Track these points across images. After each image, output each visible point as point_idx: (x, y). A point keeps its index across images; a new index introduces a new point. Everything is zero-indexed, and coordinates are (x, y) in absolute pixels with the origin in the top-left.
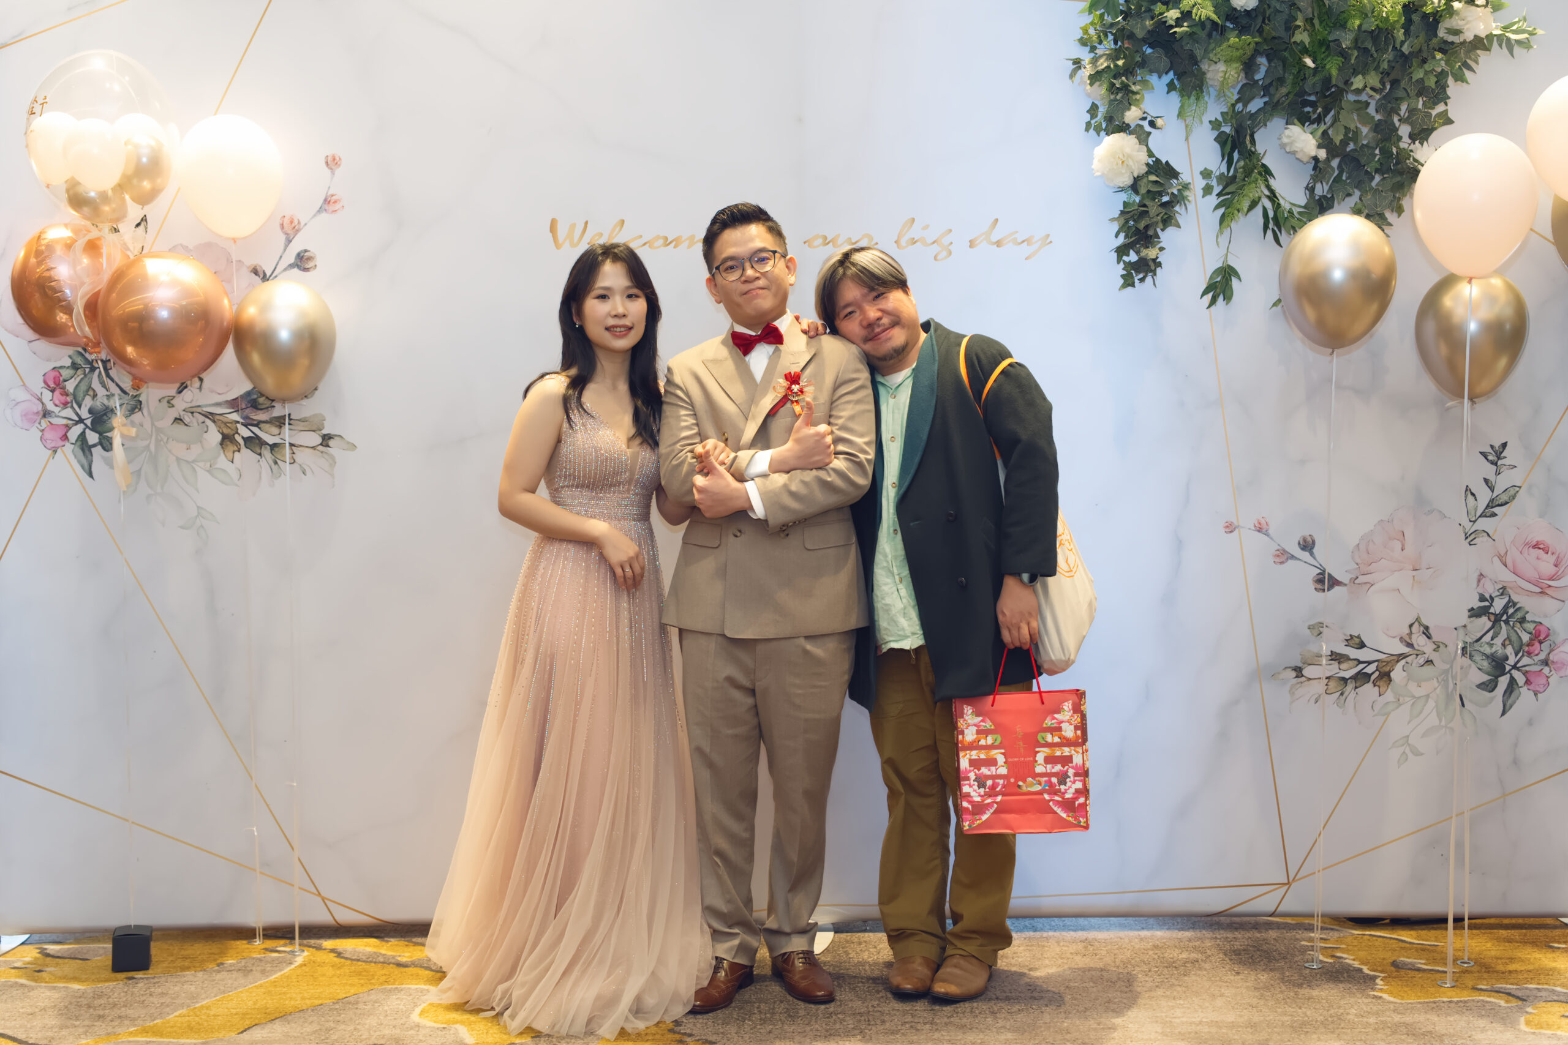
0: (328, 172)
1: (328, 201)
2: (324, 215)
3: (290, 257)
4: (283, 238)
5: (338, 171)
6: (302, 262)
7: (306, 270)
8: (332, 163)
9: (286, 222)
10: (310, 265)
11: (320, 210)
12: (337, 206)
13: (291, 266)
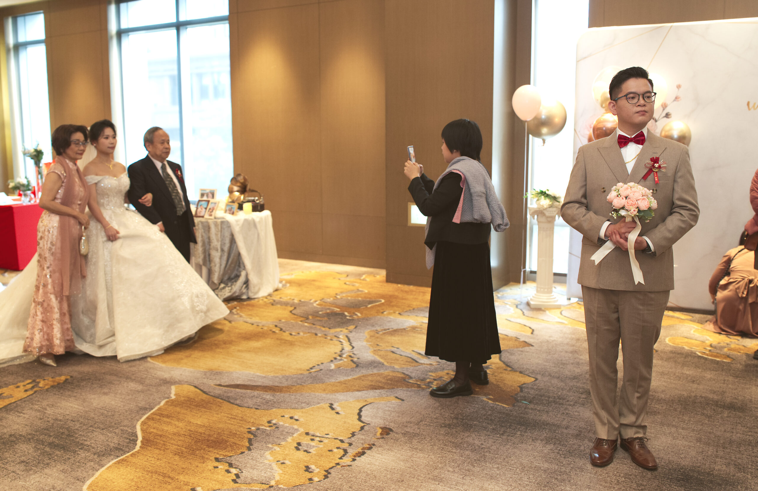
0: (677, 89)
1: (677, 98)
2: (675, 102)
3: (664, 114)
4: (662, 109)
5: (680, 89)
6: (667, 116)
7: (668, 118)
8: (679, 87)
9: (663, 104)
10: (670, 116)
11: (674, 100)
12: (679, 99)
13: (664, 117)
